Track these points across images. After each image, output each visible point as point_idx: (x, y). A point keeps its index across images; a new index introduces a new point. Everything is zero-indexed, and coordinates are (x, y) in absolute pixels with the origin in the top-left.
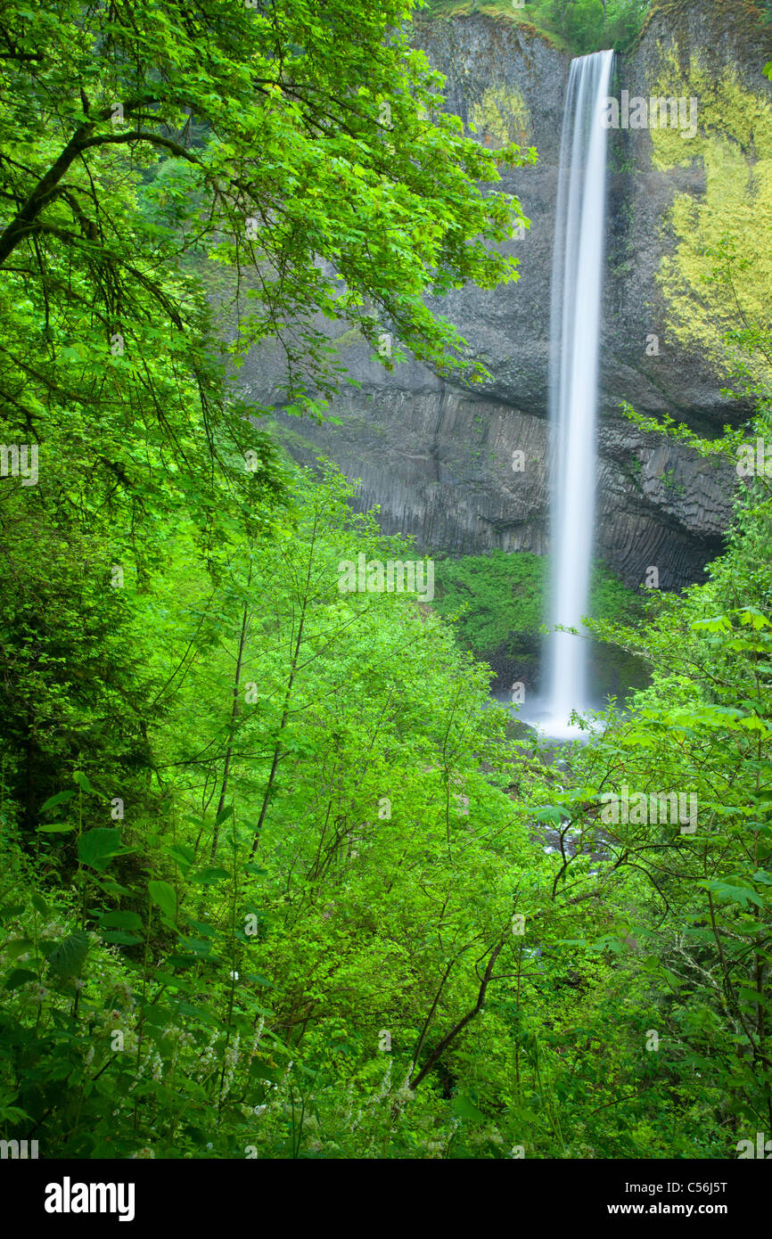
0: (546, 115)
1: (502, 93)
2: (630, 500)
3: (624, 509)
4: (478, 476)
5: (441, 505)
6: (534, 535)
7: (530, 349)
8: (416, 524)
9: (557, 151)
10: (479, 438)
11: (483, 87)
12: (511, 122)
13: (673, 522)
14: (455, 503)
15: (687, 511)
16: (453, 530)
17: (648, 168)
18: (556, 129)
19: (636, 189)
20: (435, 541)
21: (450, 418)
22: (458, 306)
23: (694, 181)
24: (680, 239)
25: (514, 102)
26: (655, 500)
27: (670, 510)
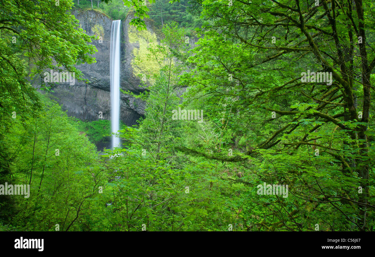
0: (107, 31)
1: (98, 26)
2: (127, 108)
3: (126, 110)
4: (95, 104)
5: (87, 110)
6: (107, 116)
7: (106, 77)
8: (81, 114)
9: (110, 38)
10: (95, 96)
11: (94, 24)
12: (100, 32)
13: (136, 112)
14: (90, 110)
15: (139, 110)
16: (89, 115)
17: (128, 43)
18: (110, 34)
19: (126, 46)
20: (86, 118)
21: (88, 91)
22: (90, 68)
23: (137, 46)
24: (135, 56)
25: (101, 28)
26: (132, 108)
27: (135, 110)
